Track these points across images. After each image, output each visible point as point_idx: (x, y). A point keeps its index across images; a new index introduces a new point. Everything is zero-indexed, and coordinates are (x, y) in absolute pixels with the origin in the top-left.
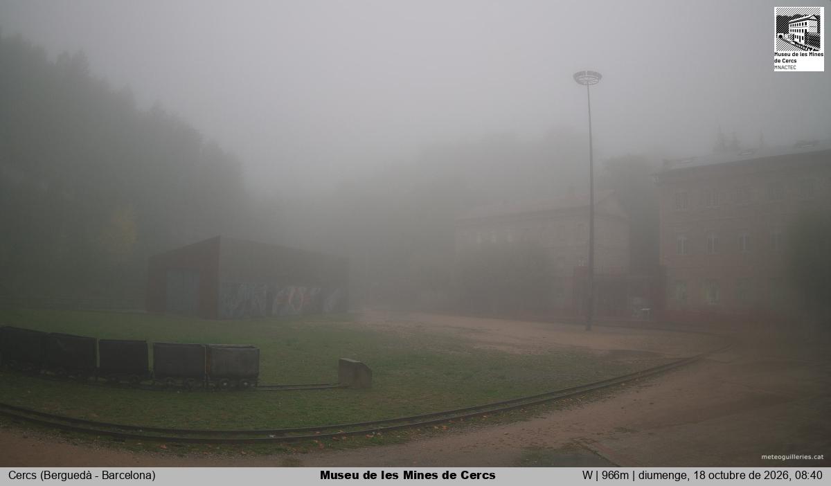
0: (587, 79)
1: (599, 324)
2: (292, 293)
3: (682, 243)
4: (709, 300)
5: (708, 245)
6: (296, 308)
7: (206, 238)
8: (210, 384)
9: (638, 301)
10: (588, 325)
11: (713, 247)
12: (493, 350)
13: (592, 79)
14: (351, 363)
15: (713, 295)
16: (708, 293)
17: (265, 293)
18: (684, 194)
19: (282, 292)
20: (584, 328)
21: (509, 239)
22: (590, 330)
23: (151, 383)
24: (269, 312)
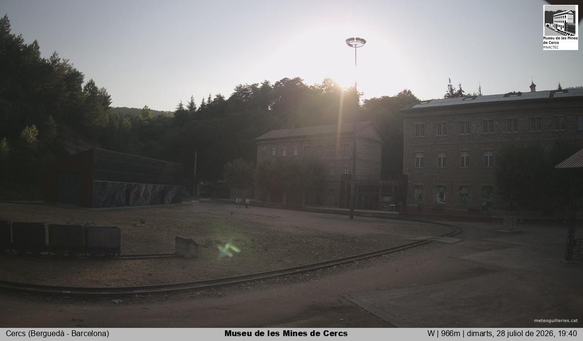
0: (355, 43)
1: (358, 214)
2: (143, 190)
3: (420, 159)
4: (438, 199)
5: (439, 162)
6: (145, 200)
7: (85, 150)
8: (87, 254)
9: (387, 199)
10: (351, 215)
11: (442, 163)
12: (284, 231)
13: (359, 44)
14: (184, 239)
15: (442, 196)
16: (438, 195)
17: (125, 189)
18: (422, 125)
19: (137, 188)
20: (348, 217)
21: (296, 154)
22: (352, 218)
23: (47, 253)
24: (127, 203)
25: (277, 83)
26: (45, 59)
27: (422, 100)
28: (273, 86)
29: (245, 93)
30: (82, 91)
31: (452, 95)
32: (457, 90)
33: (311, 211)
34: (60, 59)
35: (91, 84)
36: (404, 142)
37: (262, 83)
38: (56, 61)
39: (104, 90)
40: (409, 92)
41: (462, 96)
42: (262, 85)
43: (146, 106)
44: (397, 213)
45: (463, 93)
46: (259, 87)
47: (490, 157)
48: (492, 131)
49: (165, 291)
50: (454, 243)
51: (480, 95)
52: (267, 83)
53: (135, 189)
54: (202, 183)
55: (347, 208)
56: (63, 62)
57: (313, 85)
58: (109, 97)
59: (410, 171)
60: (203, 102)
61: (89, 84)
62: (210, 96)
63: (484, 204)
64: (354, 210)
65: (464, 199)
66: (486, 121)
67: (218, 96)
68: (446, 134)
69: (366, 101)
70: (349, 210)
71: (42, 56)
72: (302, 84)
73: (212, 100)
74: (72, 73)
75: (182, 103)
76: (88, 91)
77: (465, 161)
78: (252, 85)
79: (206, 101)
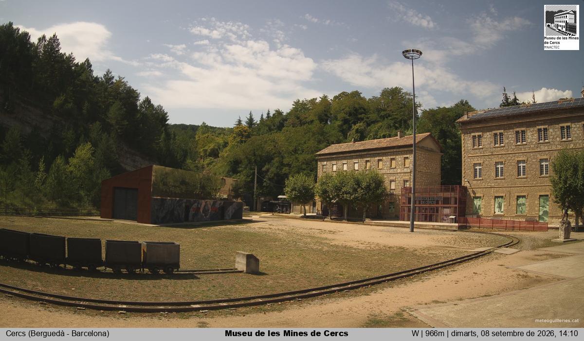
1: (419, 227)
2: (203, 206)
3: (478, 169)
4: (497, 210)
5: (497, 172)
6: (206, 216)
7: (142, 167)
8: (145, 269)
9: (447, 211)
10: (412, 228)
11: (500, 173)
12: (344, 245)
13: (416, 55)
14: (244, 255)
15: (500, 207)
16: (497, 205)
17: (184, 205)
18: (479, 136)
19: (196, 204)
20: (408, 230)
21: (356, 168)
22: (412, 231)
23: (103, 268)
24: (187, 219)
25: (336, 97)
26: (98, 77)
27: (479, 110)
28: (331, 100)
29: (304, 108)
30: (139, 108)
31: (507, 103)
32: (511, 99)
33: (371, 225)
34: (113, 77)
35: (147, 101)
36: (463, 153)
37: (320, 98)
38: (110, 78)
39: (160, 107)
40: (467, 103)
41: (517, 104)
42: (320, 99)
43: (204, 123)
44: (457, 225)
45: (517, 101)
46: (317, 101)
47: (546, 165)
48: (547, 139)
49: (225, 306)
50: (512, 254)
51: (534, 102)
52: (325, 97)
53: (194, 205)
54: (263, 199)
55: (408, 221)
56: (118, 79)
57: (372, 98)
58: (166, 114)
59: (469, 182)
60: (262, 117)
61: (144, 102)
62: (269, 111)
63: (541, 213)
64: (415, 223)
65: (522, 208)
66: (541, 130)
67: (276, 111)
68: (503, 143)
69: (425, 112)
70: (409, 223)
71: (95, 74)
72: (360, 97)
73: (271, 115)
74: (127, 91)
75: (241, 119)
76: (144, 108)
77: (522, 170)
78: (311, 100)
79: (265, 117)
